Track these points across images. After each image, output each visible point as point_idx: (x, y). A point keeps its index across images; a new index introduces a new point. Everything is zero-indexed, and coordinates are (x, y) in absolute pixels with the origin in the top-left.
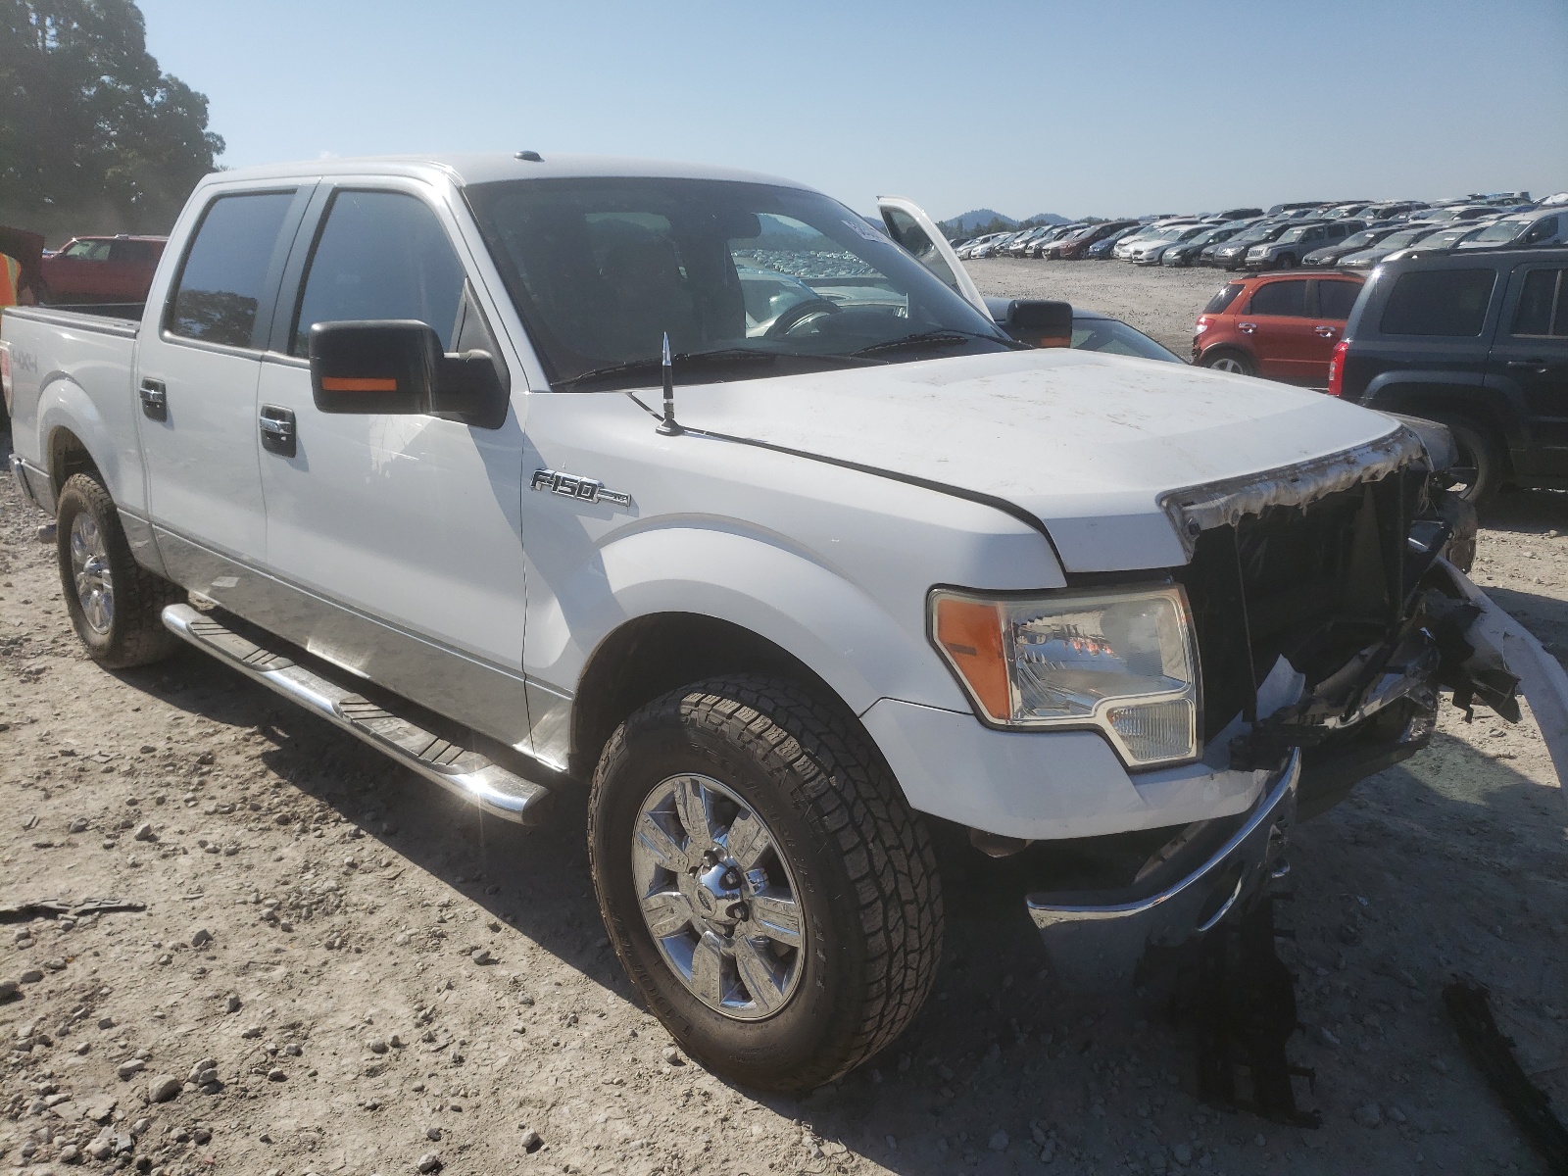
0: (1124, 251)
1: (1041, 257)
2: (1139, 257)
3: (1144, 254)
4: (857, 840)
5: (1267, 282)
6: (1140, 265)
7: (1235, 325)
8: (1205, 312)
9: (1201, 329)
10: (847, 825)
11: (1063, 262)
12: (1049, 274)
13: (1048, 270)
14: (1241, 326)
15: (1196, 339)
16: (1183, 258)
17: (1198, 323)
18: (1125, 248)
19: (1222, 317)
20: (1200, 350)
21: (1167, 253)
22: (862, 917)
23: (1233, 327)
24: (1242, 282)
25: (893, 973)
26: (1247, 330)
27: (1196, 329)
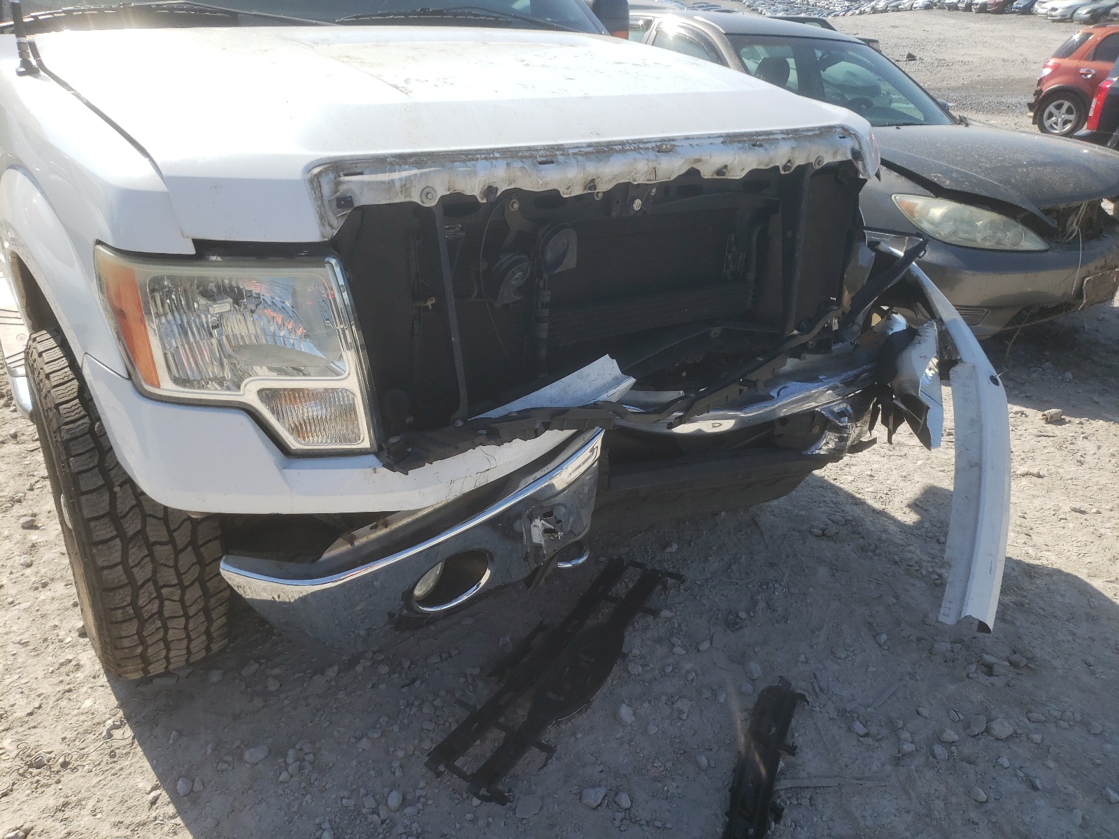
0: (1043, 8)
1: (971, 11)
2: (1054, 13)
3: (1059, 11)
4: (101, 482)
5: (1114, 31)
6: (1054, 21)
7: (1077, 69)
8: (1055, 56)
9: (1047, 71)
10: (94, 467)
11: (989, 14)
12: (972, 25)
13: (972, 22)
14: (1082, 71)
15: (1040, 82)
16: (1092, 17)
17: (1045, 66)
18: (1044, 5)
19: (1067, 62)
20: (1041, 91)
21: (1079, 12)
22: (95, 551)
23: (1076, 71)
24: (1091, 31)
25: (141, 602)
26: (1086, 75)
27: (1042, 72)
